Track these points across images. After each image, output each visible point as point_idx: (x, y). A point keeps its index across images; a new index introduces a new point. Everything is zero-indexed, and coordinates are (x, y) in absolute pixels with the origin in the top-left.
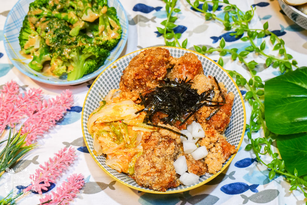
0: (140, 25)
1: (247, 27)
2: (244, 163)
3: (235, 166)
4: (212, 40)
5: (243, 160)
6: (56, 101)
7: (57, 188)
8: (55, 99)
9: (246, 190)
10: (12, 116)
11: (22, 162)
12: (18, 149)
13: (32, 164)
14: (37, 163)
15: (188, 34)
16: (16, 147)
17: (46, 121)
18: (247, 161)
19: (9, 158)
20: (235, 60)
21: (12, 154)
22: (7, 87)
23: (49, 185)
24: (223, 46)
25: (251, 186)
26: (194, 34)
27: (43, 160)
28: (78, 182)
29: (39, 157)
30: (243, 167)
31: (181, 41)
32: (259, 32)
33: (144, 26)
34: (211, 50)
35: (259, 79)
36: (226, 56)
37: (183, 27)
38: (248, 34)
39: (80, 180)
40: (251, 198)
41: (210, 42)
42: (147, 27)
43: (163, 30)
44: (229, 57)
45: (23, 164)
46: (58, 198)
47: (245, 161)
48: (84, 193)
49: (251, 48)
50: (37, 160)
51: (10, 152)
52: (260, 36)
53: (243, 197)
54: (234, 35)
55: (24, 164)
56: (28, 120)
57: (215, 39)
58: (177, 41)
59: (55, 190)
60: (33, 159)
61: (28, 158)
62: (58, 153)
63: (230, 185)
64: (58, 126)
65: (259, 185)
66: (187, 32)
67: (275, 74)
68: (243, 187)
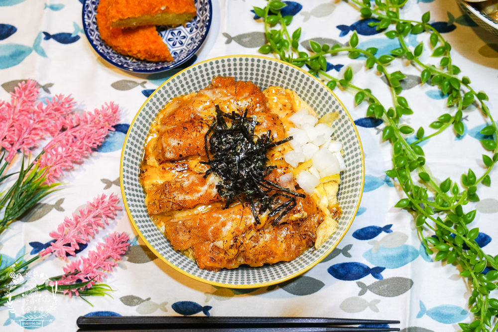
1: (396, 15)
2: (367, 233)
3: (353, 237)
4: (339, 31)
5: (365, 228)
6: (94, 117)
7: (90, 252)
8: (93, 113)
9: (366, 276)
10: (26, 136)
11: (39, 206)
12: (34, 190)
13: (54, 210)
14: (62, 210)
15: (303, 17)
16: (31, 186)
17: (76, 150)
18: (371, 230)
19: (20, 203)
20: (370, 68)
21: (24, 198)
22: (21, 89)
23: (78, 248)
24: (354, 43)
25: (373, 269)
26: (312, 18)
27: (71, 209)
28: (120, 245)
29: (65, 201)
30: (364, 239)
31: (291, 29)
32: (414, 24)
34: (336, 49)
35: (404, 102)
36: (358, 59)
37: (295, 4)
38: (397, 27)
39: (123, 242)
40: (371, 288)
41: (335, 35)
43: (264, 11)
44: (362, 61)
45: (42, 209)
46: (90, 268)
47: (368, 231)
48: (129, 260)
49: (400, 51)
50: (62, 206)
51: (22, 193)
52: (415, 30)
53: (360, 285)
54: (376, 26)
55: (43, 210)
56: (50, 144)
57: (344, 29)
58: (285, 30)
59: (85, 254)
60: (56, 203)
61: (50, 201)
62: (92, 201)
63: (343, 265)
64: (95, 154)
65: (384, 268)
67: (430, 95)
68: (361, 270)
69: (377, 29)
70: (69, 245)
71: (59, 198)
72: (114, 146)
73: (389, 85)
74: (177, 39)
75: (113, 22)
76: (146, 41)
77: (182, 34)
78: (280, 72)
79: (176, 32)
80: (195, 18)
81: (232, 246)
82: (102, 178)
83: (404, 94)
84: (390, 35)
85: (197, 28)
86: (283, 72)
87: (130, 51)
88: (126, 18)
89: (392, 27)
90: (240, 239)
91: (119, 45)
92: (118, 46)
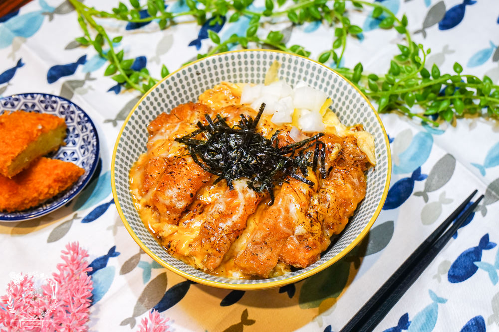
0: (81, 94)
4: (194, 48)
15: (154, 63)
17: (77, 310)
25: (412, 176)
26: (162, 56)
31: (156, 74)
33: (85, 92)
42: (90, 91)
53: (418, 194)
57: (196, 43)
65: (420, 168)
66: (151, 61)
67: (308, 31)
72: (102, 287)
74: (68, 159)
75: (8, 167)
76: (48, 172)
77: (69, 152)
78: (198, 74)
79: (61, 156)
80: (68, 131)
81: (311, 222)
82: (120, 323)
83: (289, 45)
84: (234, 19)
85: (78, 136)
86: (200, 72)
87: (40, 194)
88: (17, 155)
89: (231, 13)
90: (311, 212)
91: (25, 196)
92: (25, 199)
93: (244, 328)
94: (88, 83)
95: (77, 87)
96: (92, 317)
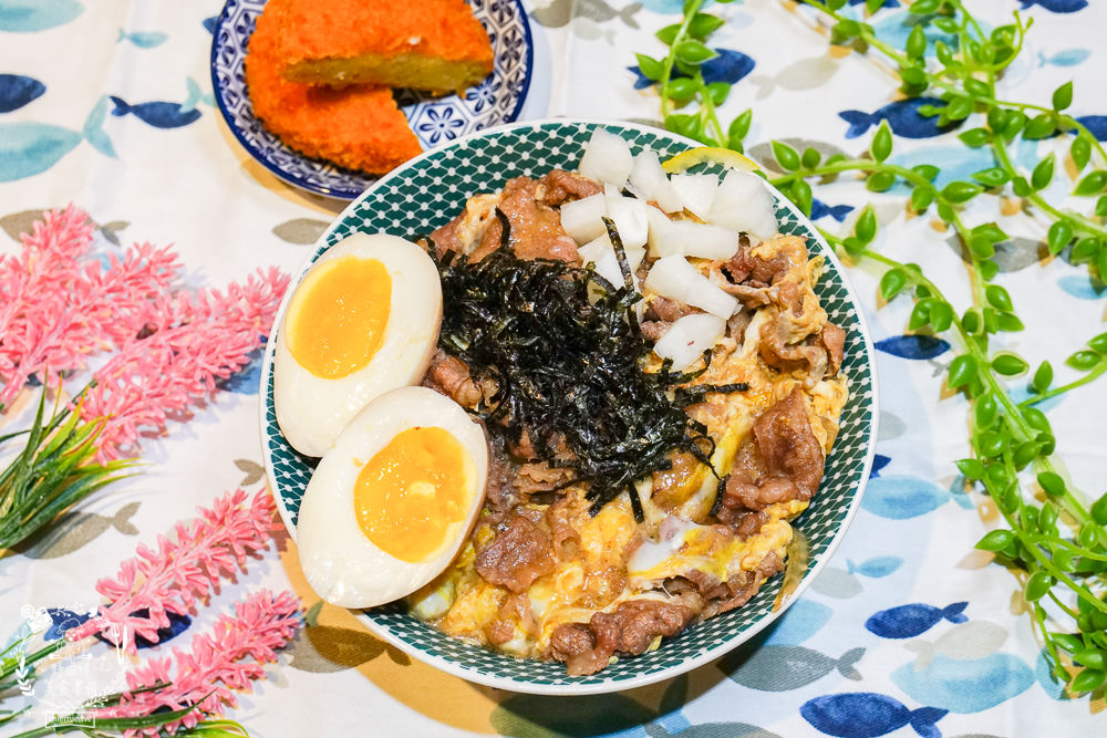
0: (579, 33)
1: (988, 90)
2: (901, 621)
3: (867, 630)
4: (846, 126)
5: (898, 608)
6: (228, 302)
7: (196, 637)
8: (225, 294)
9: (897, 728)
10: (53, 341)
11: (75, 520)
12: (64, 474)
13: (112, 530)
14: (131, 531)
15: (755, 89)
16: (58, 464)
17: (178, 380)
18: (914, 614)
19: (26, 506)
20: (921, 212)
21: (39, 492)
22: (50, 226)
23: (166, 623)
24: (881, 151)
25: (916, 712)
26: (779, 91)
27: (154, 527)
28: (275, 623)
29: (141, 510)
30: (896, 637)
31: (726, 116)
32: (1032, 114)
33: (593, 36)
34: (837, 164)
35: (1002, 298)
36: (888, 193)
37: (739, 57)
38: (990, 119)
39: (282, 616)
41: (835, 133)
42: (602, 41)
43: (661, 65)
44: (900, 198)
45: (80, 526)
46: (194, 677)
47: (905, 615)
48: (294, 665)
49: (995, 175)
50: (132, 520)
51: (34, 481)
52: (1033, 132)
54: (936, 116)
55: (83, 531)
56: (114, 364)
57: (858, 121)
58: (711, 116)
59: (184, 643)
60: (119, 514)
61: (102, 508)
62: (211, 507)
63: (839, 700)
64: (224, 396)
65: (946, 712)
66: (753, 81)
67: (1067, 286)
68: (886, 712)
69: (939, 123)
70: (144, 613)
71: (127, 502)
73: (966, 257)
74: (442, 126)
75: (289, 66)
76: (367, 123)
77: (456, 115)
79: (440, 110)
80: (490, 77)
82: (238, 458)
84: (972, 140)
85: (493, 101)
87: (324, 146)
88: (321, 56)
89: (978, 121)
91: (297, 128)
92: (297, 134)
93: (381, 656)
94: (617, 23)
95: (588, 14)
96: (213, 408)
